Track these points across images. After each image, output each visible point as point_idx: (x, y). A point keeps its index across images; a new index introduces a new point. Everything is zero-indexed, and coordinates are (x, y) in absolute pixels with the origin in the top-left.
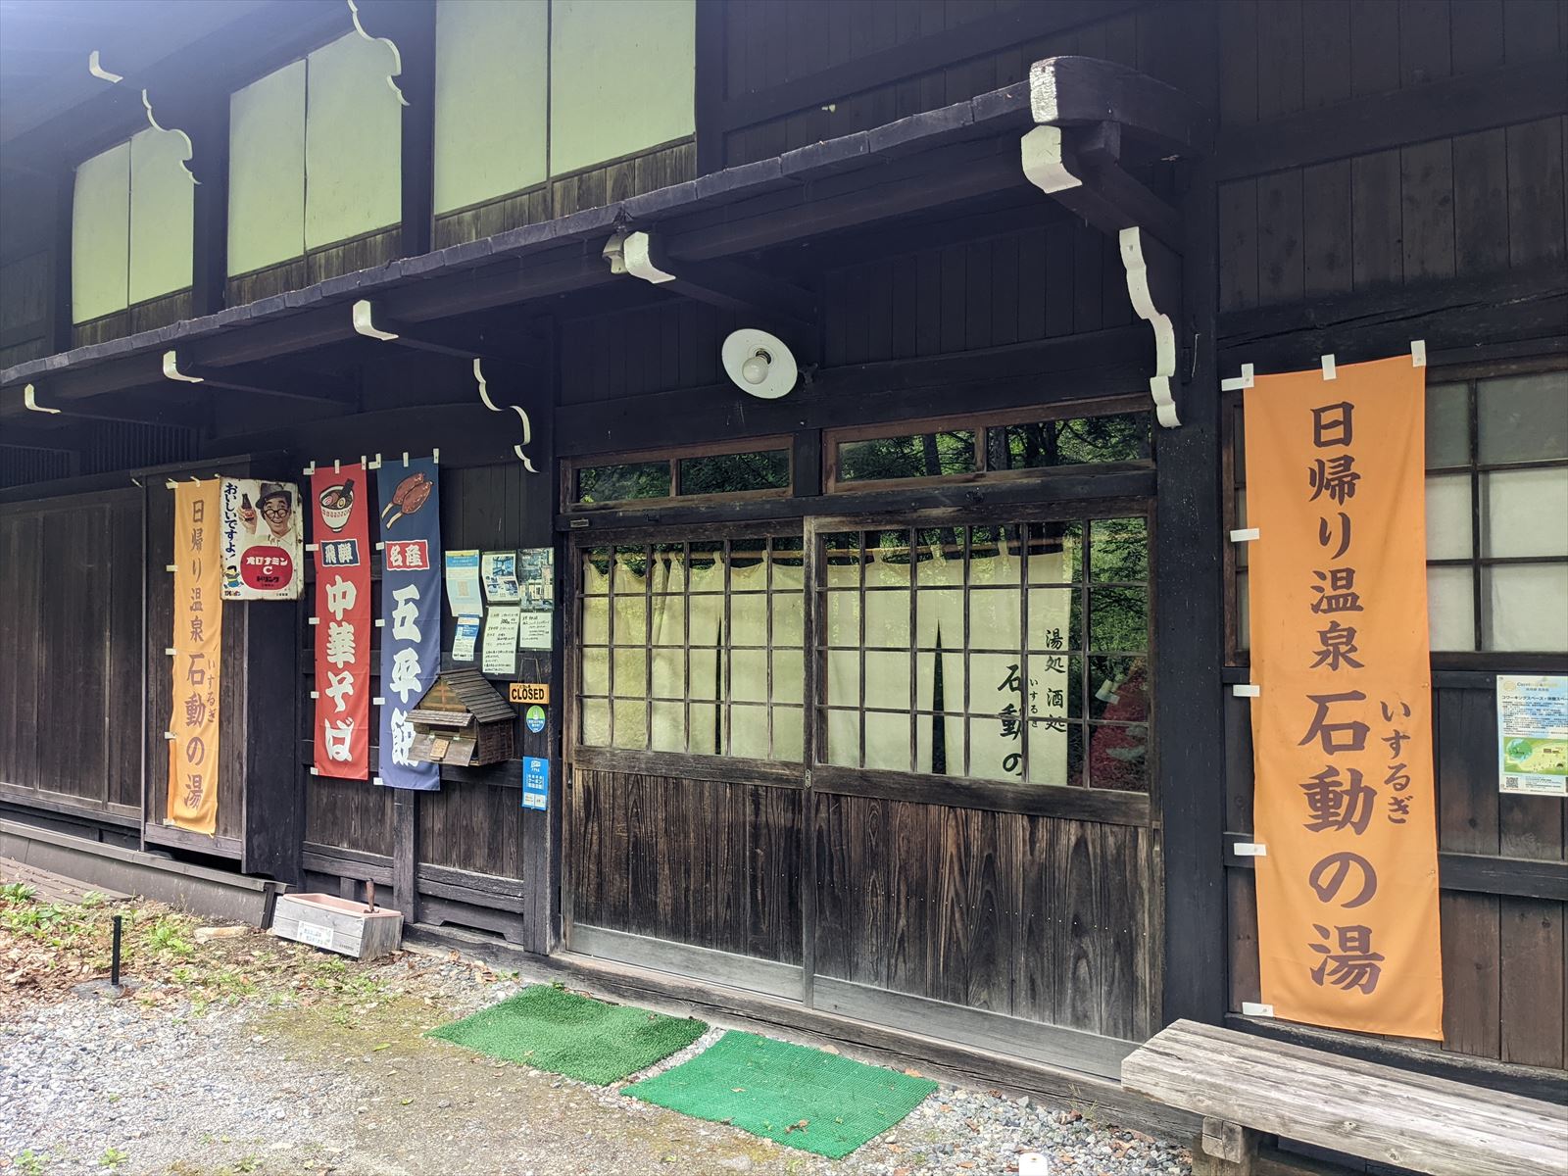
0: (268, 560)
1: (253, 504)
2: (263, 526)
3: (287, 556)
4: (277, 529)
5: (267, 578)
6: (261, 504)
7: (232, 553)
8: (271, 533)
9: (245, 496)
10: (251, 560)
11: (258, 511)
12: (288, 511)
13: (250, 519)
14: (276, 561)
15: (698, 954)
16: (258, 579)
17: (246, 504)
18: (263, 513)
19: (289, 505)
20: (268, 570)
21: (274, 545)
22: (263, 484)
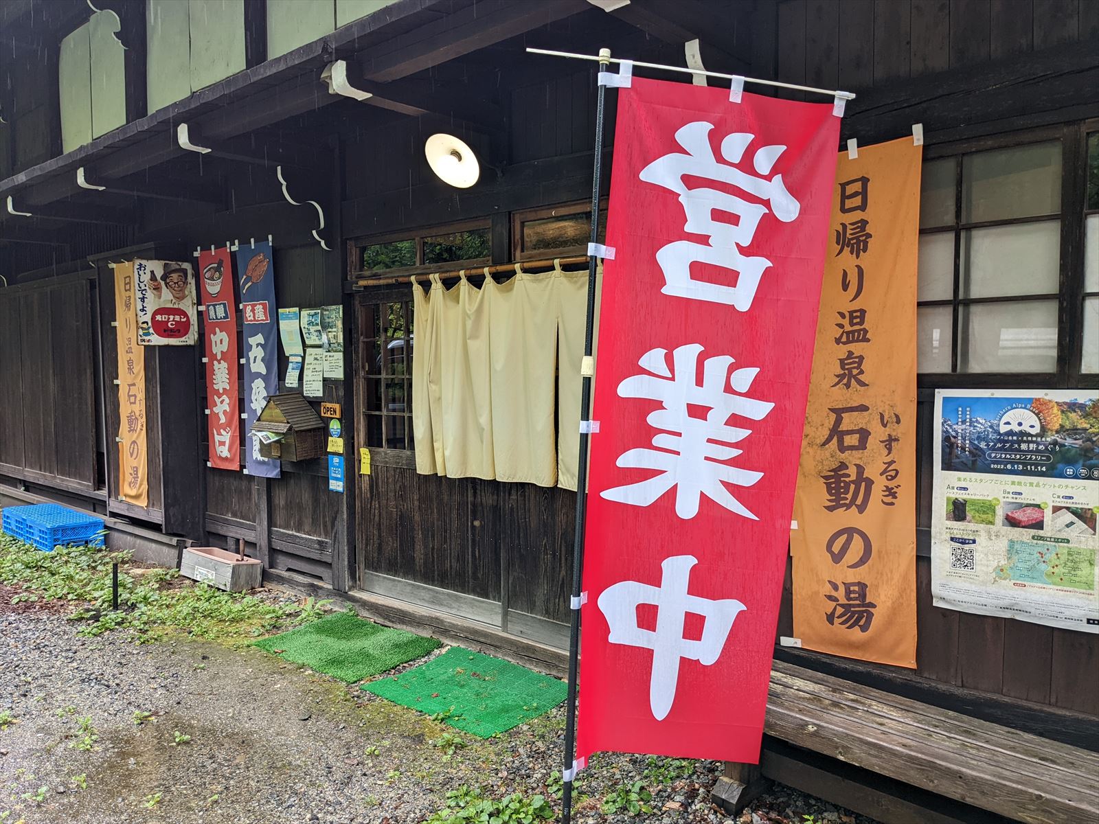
0: (172, 317)
1: (159, 278)
2: (167, 294)
3: (184, 314)
4: (177, 296)
5: (171, 330)
6: (164, 278)
7: (145, 312)
8: (172, 298)
9: (152, 272)
10: (159, 318)
11: (163, 283)
12: (185, 283)
13: (157, 288)
14: (177, 318)
15: (440, 593)
16: (165, 331)
17: (153, 278)
18: (166, 284)
19: (186, 278)
20: (172, 324)
21: (176, 306)
22: (165, 264)
